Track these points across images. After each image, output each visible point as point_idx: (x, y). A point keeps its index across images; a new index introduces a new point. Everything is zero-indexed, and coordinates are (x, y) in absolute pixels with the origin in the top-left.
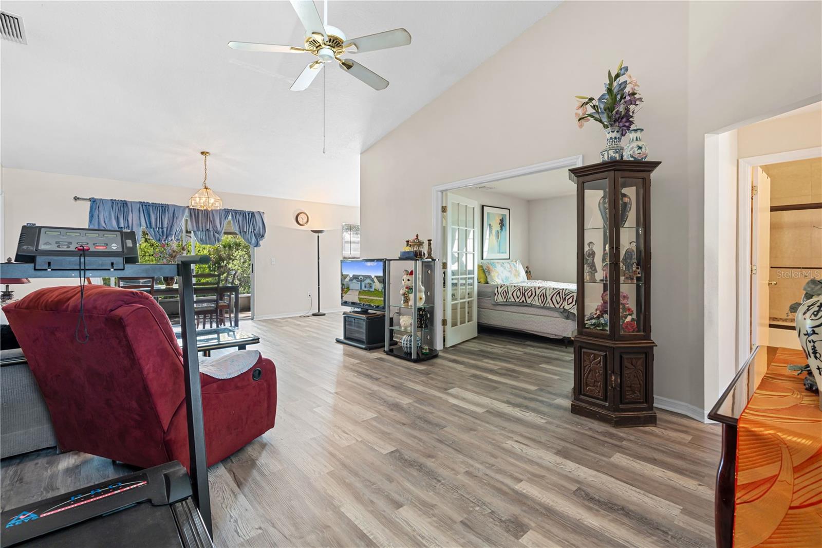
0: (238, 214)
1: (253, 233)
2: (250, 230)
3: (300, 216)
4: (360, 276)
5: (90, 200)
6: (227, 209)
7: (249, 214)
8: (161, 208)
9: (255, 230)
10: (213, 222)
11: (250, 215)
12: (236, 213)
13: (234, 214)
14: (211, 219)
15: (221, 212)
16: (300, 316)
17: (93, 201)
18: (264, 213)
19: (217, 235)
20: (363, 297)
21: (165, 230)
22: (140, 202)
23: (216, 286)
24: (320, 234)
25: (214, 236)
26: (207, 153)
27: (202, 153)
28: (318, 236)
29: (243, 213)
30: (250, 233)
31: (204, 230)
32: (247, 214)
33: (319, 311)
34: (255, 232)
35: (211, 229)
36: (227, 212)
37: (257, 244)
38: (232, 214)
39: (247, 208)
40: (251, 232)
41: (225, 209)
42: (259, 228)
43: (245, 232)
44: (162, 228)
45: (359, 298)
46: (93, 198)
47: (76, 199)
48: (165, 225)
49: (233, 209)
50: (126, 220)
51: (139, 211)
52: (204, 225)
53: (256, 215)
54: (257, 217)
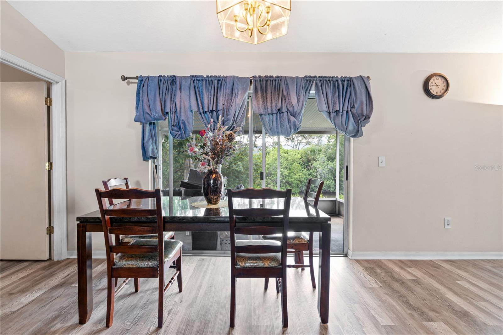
0: (325, 83)
1: (350, 112)
2: (345, 109)
3: (431, 80)
5: (137, 78)
6: (310, 77)
7: (343, 81)
8: (216, 82)
9: (353, 107)
10: (287, 98)
11: (346, 83)
12: (322, 82)
13: (318, 82)
14: (285, 93)
15: (299, 81)
17: (143, 82)
18: (368, 77)
19: (292, 119)
21: (220, 113)
22: (192, 76)
25: (289, 120)
29: (334, 82)
30: (345, 112)
31: (275, 111)
32: (340, 82)
34: (355, 111)
35: (284, 109)
36: (309, 80)
37: (358, 132)
38: (317, 85)
39: (339, 74)
40: (347, 112)
41: (306, 77)
42: (362, 103)
43: (338, 113)
44: (217, 111)
46: (141, 77)
47: (124, 78)
48: (220, 107)
49: (318, 75)
50: (173, 101)
51: (190, 88)
52: (274, 104)
53: (355, 81)
54: (358, 85)
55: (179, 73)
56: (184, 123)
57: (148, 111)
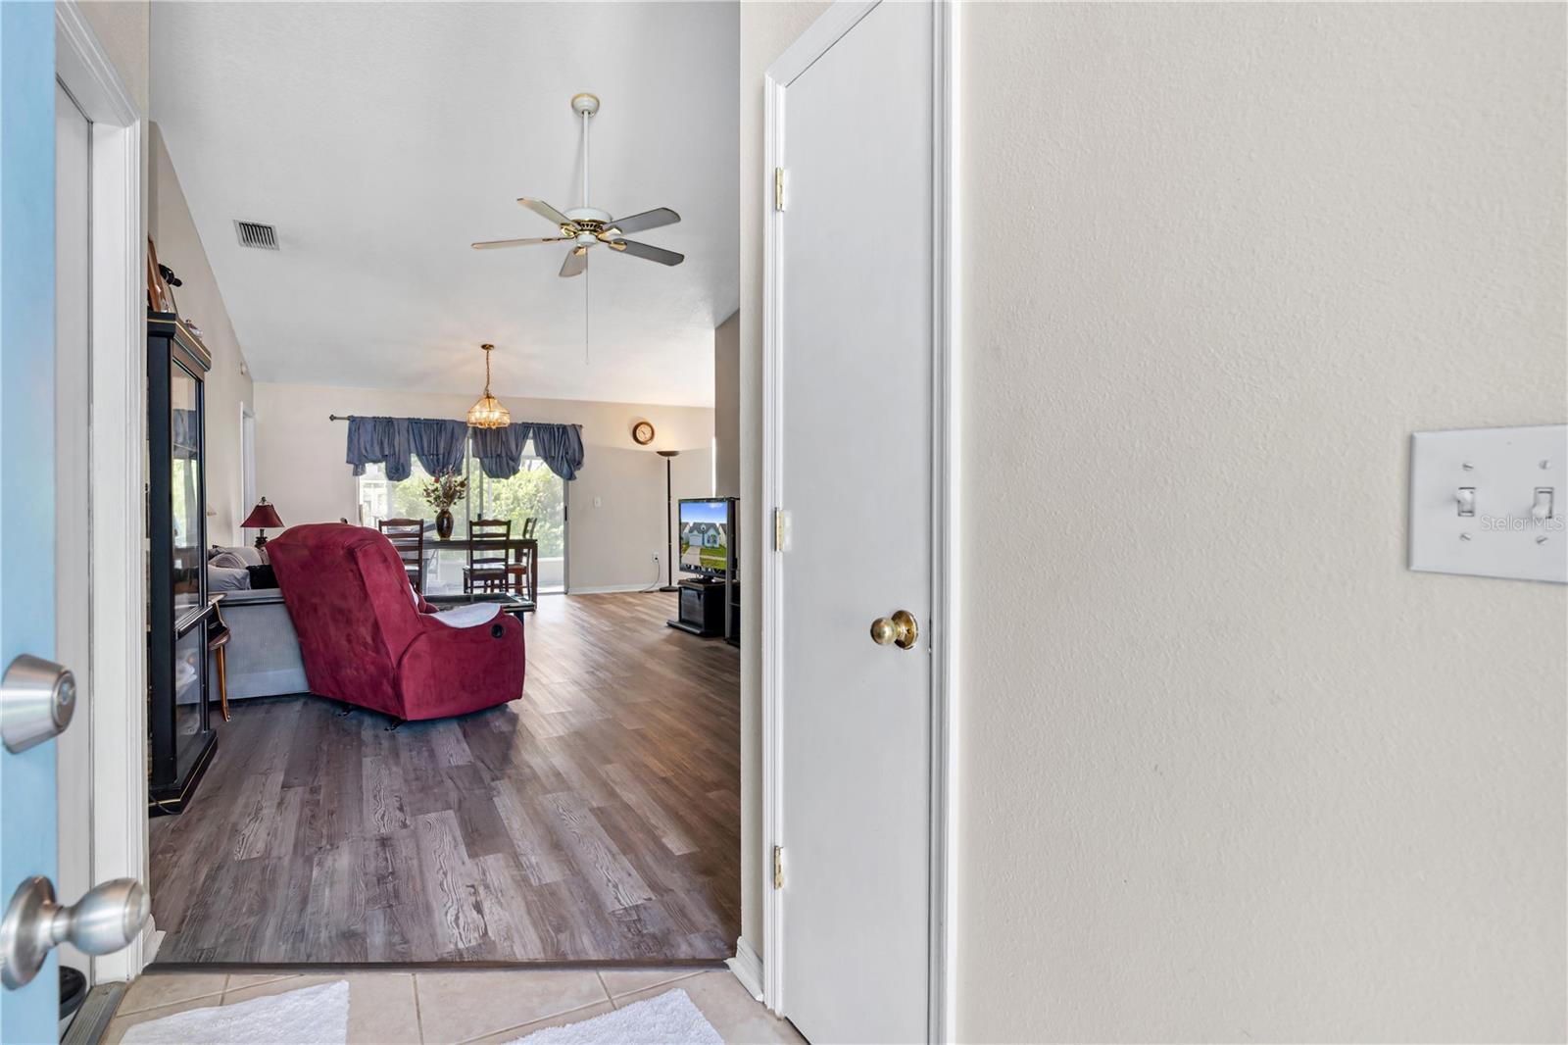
0: (542, 429)
1: (564, 458)
2: (560, 454)
3: (639, 428)
4: (701, 524)
5: (349, 418)
6: (528, 423)
7: (558, 429)
8: (435, 425)
9: (567, 453)
10: (506, 444)
11: (561, 431)
12: (539, 429)
13: (536, 428)
14: (504, 440)
15: (518, 427)
16: (640, 592)
17: (352, 419)
18: (580, 426)
19: (511, 463)
20: (705, 557)
21: (441, 457)
22: (409, 419)
23: (504, 538)
24: (671, 458)
25: (508, 463)
26: (491, 346)
27: (484, 347)
28: (669, 461)
29: (549, 428)
30: (560, 458)
31: (494, 455)
32: (556, 429)
33: (670, 584)
34: (568, 457)
35: (504, 455)
36: (527, 426)
37: (572, 475)
38: (534, 431)
39: (556, 420)
40: (562, 457)
41: (524, 423)
42: (574, 450)
43: (554, 457)
44: (437, 455)
45: (701, 559)
46: (352, 416)
47: (332, 418)
48: (441, 451)
49: (535, 422)
50: (391, 445)
51: (408, 431)
52: (493, 449)
53: (569, 429)
54: (571, 433)
55: (395, 415)
56: (403, 466)
57: (364, 452)
